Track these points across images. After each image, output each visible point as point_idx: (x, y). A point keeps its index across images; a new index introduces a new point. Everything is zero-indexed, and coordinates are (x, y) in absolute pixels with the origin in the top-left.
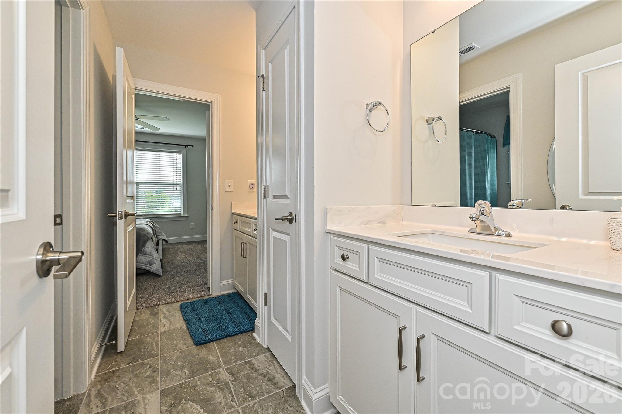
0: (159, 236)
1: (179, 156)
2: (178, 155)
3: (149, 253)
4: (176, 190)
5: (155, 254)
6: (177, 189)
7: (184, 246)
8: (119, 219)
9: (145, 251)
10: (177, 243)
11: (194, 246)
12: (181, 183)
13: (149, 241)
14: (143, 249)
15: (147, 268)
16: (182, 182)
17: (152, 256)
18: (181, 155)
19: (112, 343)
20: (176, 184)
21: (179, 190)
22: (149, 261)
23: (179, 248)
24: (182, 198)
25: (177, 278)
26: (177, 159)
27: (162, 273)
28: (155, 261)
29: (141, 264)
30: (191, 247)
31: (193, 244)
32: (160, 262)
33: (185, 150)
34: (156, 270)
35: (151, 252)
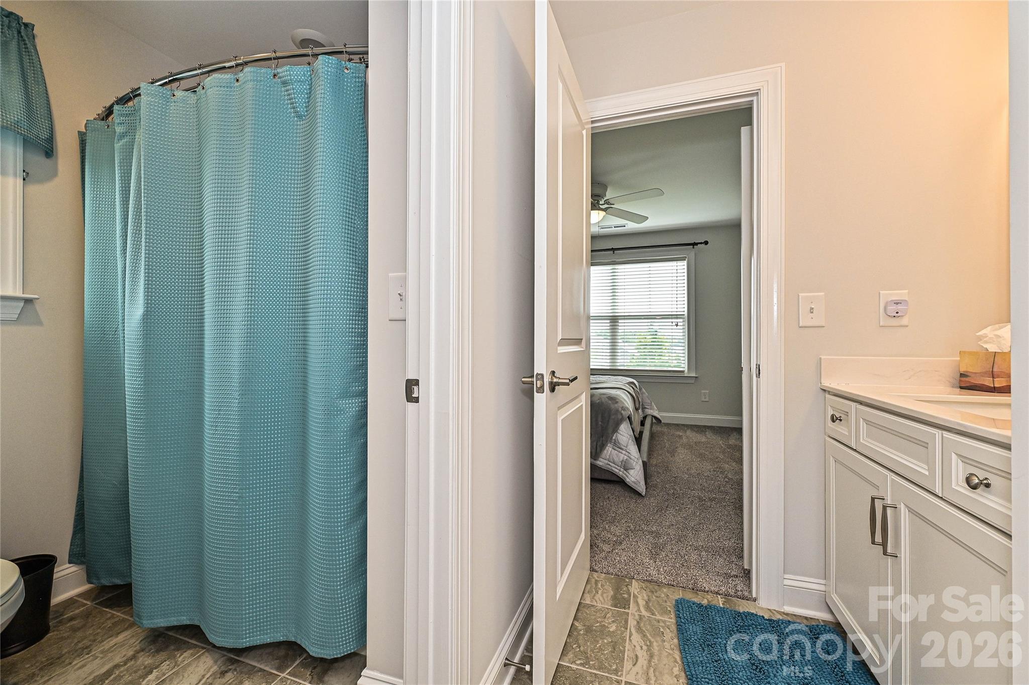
0: (646, 410)
1: (682, 266)
2: (680, 263)
3: (624, 447)
5: (633, 449)
6: (677, 325)
7: (689, 432)
8: (537, 392)
9: (617, 441)
10: (677, 425)
11: (709, 437)
12: (684, 315)
13: (625, 423)
14: (615, 435)
15: (621, 473)
16: (686, 313)
17: (629, 453)
18: (685, 263)
19: (525, 669)
20: (677, 317)
21: (681, 327)
22: (623, 460)
23: (680, 437)
24: (687, 343)
25: (672, 511)
26: (679, 271)
27: (645, 491)
28: (634, 465)
29: (611, 464)
30: (704, 439)
31: (707, 433)
32: (642, 468)
33: (691, 252)
34: (633, 482)
35: (627, 445)
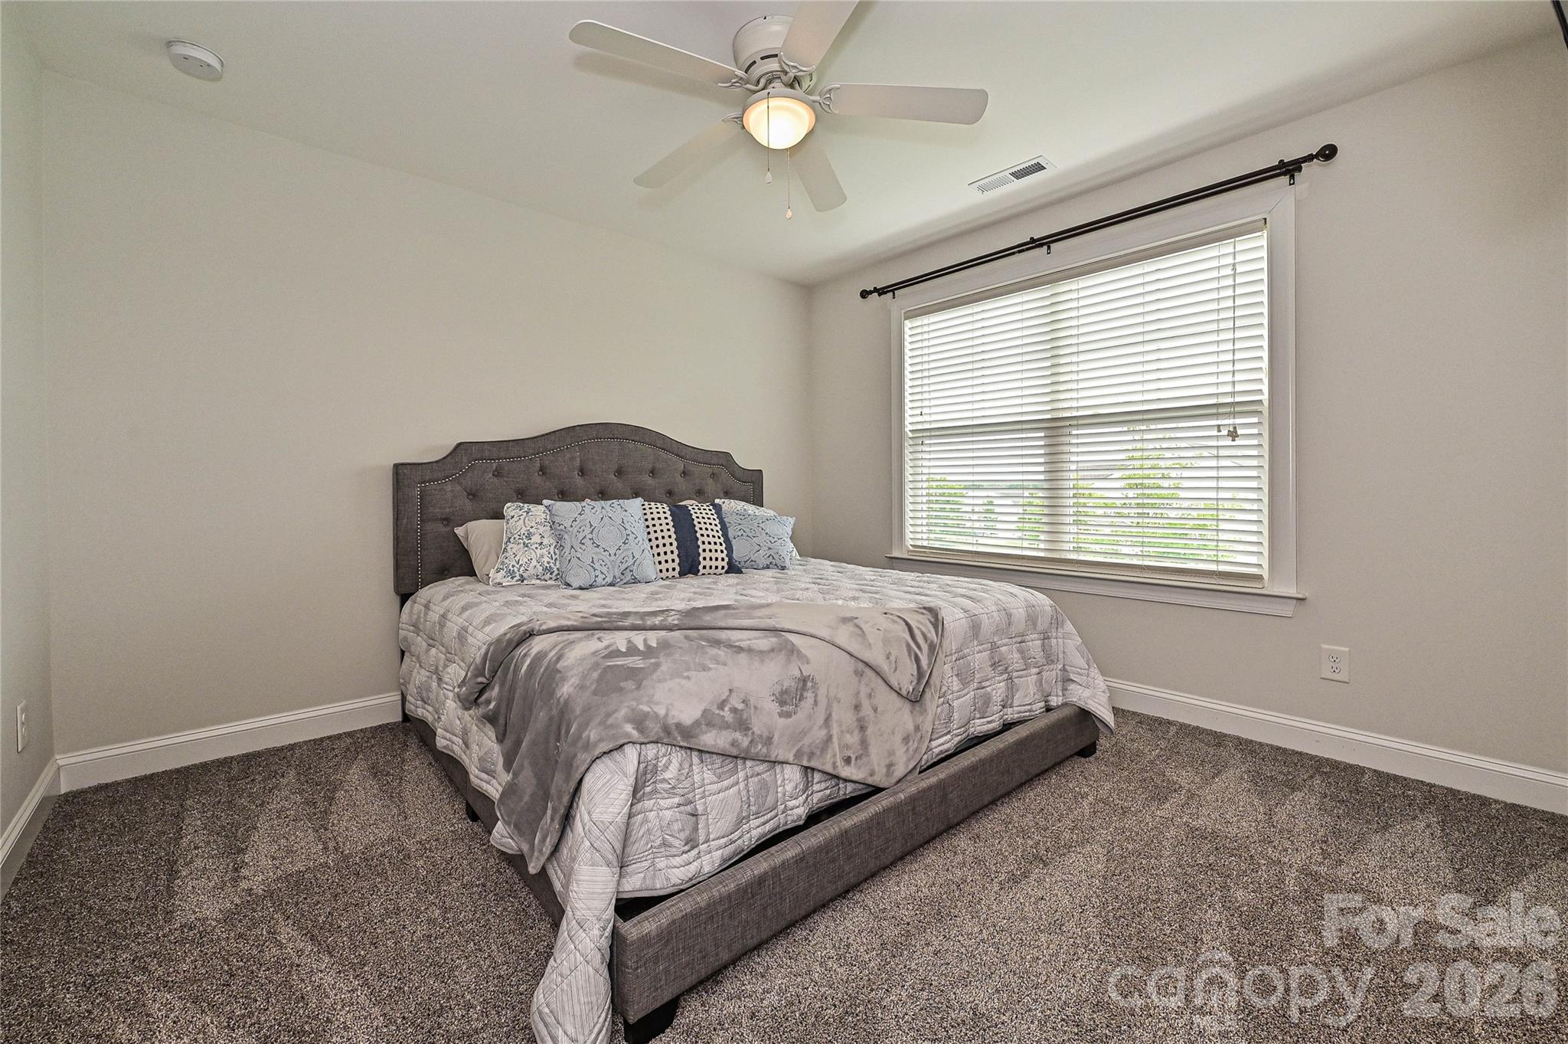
4: (1229, 442)
6: (1233, 435)
12: (1258, 401)
16: (1264, 395)
20: (1234, 409)
21: (1249, 441)
